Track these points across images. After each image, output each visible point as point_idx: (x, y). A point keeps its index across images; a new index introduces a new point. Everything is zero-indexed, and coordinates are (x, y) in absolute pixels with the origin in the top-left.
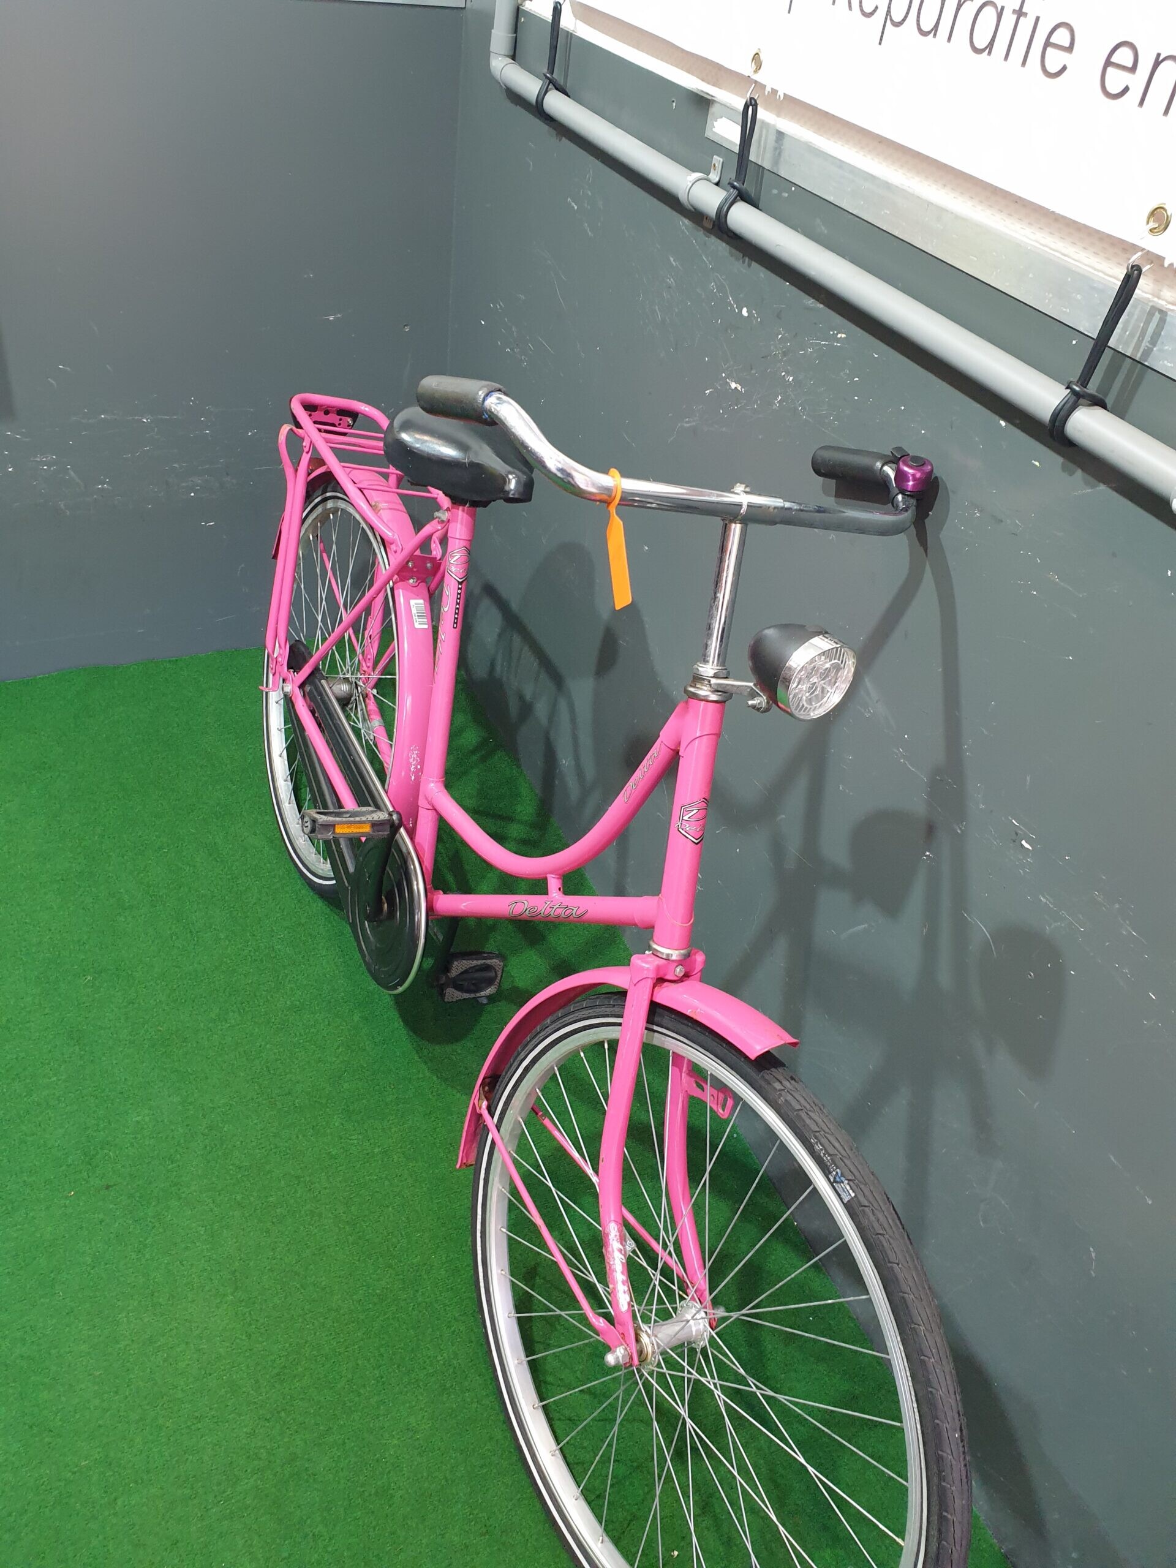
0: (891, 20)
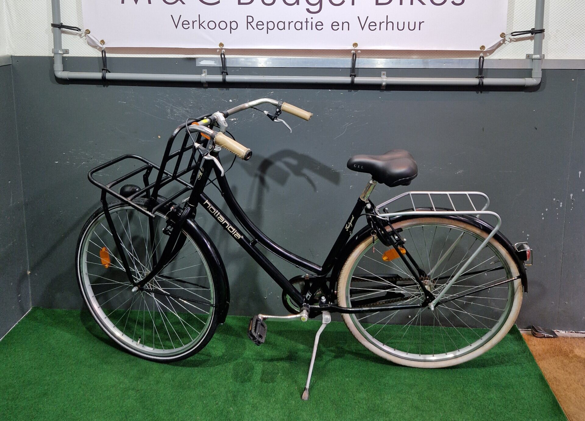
0: (269, 29)
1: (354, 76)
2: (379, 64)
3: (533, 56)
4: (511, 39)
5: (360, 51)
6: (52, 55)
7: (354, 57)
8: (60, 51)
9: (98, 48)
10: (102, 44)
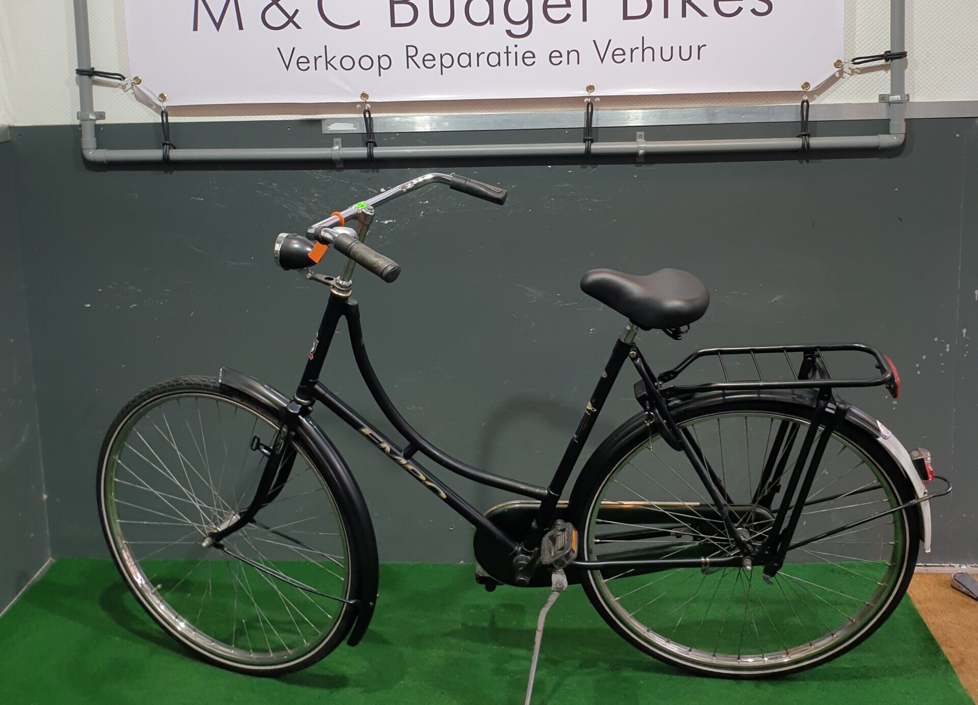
0: (444, 66)
1: (590, 142)
2: (632, 120)
3: (890, 97)
4: (853, 70)
5: (598, 99)
6: (77, 122)
7: (590, 108)
8: (90, 115)
9: (154, 107)
10: (162, 100)
